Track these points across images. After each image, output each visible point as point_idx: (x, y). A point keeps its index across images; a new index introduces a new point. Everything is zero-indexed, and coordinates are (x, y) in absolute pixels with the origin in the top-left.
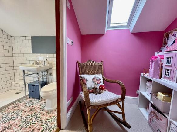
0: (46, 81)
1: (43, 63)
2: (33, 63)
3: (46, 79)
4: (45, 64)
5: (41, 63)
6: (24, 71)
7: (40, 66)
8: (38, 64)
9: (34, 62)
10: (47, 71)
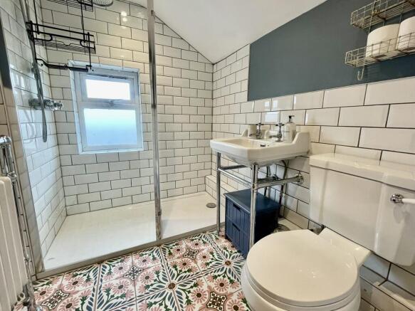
0: (277, 199)
1: (275, 132)
2: (247, 131)
3: (278, 193)
4: (279, 136)
5: (268, 133)
6: (219, 156)
7: (262, 142)
8: (258, 134)
9: (249, 129)
10: (286, 164)
